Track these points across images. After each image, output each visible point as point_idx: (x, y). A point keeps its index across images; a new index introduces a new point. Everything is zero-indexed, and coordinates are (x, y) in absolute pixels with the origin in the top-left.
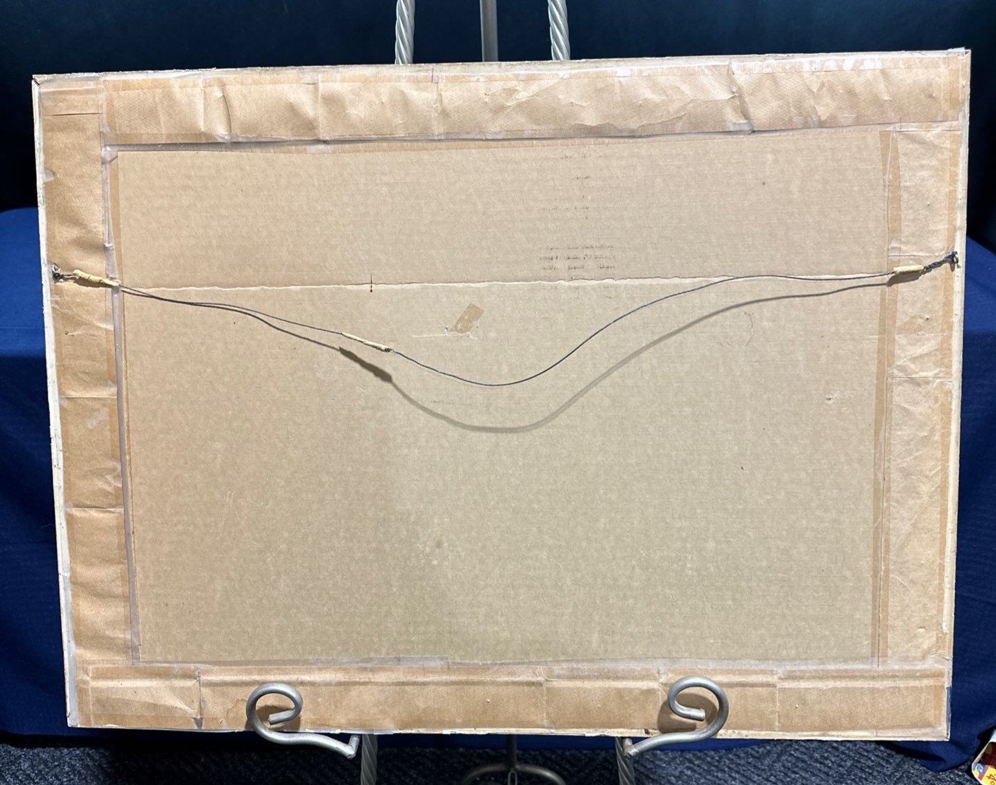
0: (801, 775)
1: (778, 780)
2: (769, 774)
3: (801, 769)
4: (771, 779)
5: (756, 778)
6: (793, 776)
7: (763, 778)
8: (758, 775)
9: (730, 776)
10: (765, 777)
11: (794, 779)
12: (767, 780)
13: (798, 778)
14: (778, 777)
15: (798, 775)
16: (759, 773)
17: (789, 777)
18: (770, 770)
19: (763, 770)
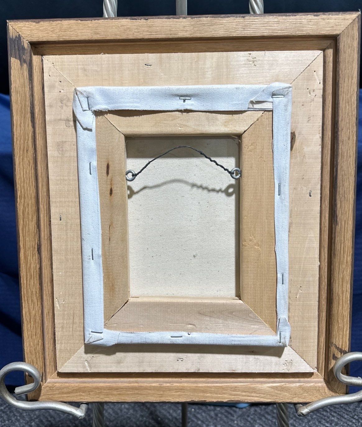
2: (353, 414)
5: (346, 416)
8: (347, 415)
16: (348, 413)
19: (350, 412)
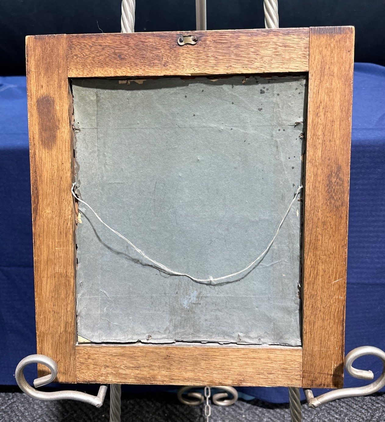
0: (382, 405)
1: (368, 407)
3: (381, 400)
4: (364, 407)
6: (377, 405)
7: (359, 406)
9: (340, 405)
10: (360, 406)
11: (377, 407)
12: (361, 407)
13: (380, 406)
14: (368, 406)
15: (380, 405)
17: (375, 406)
18: (363, 401)
